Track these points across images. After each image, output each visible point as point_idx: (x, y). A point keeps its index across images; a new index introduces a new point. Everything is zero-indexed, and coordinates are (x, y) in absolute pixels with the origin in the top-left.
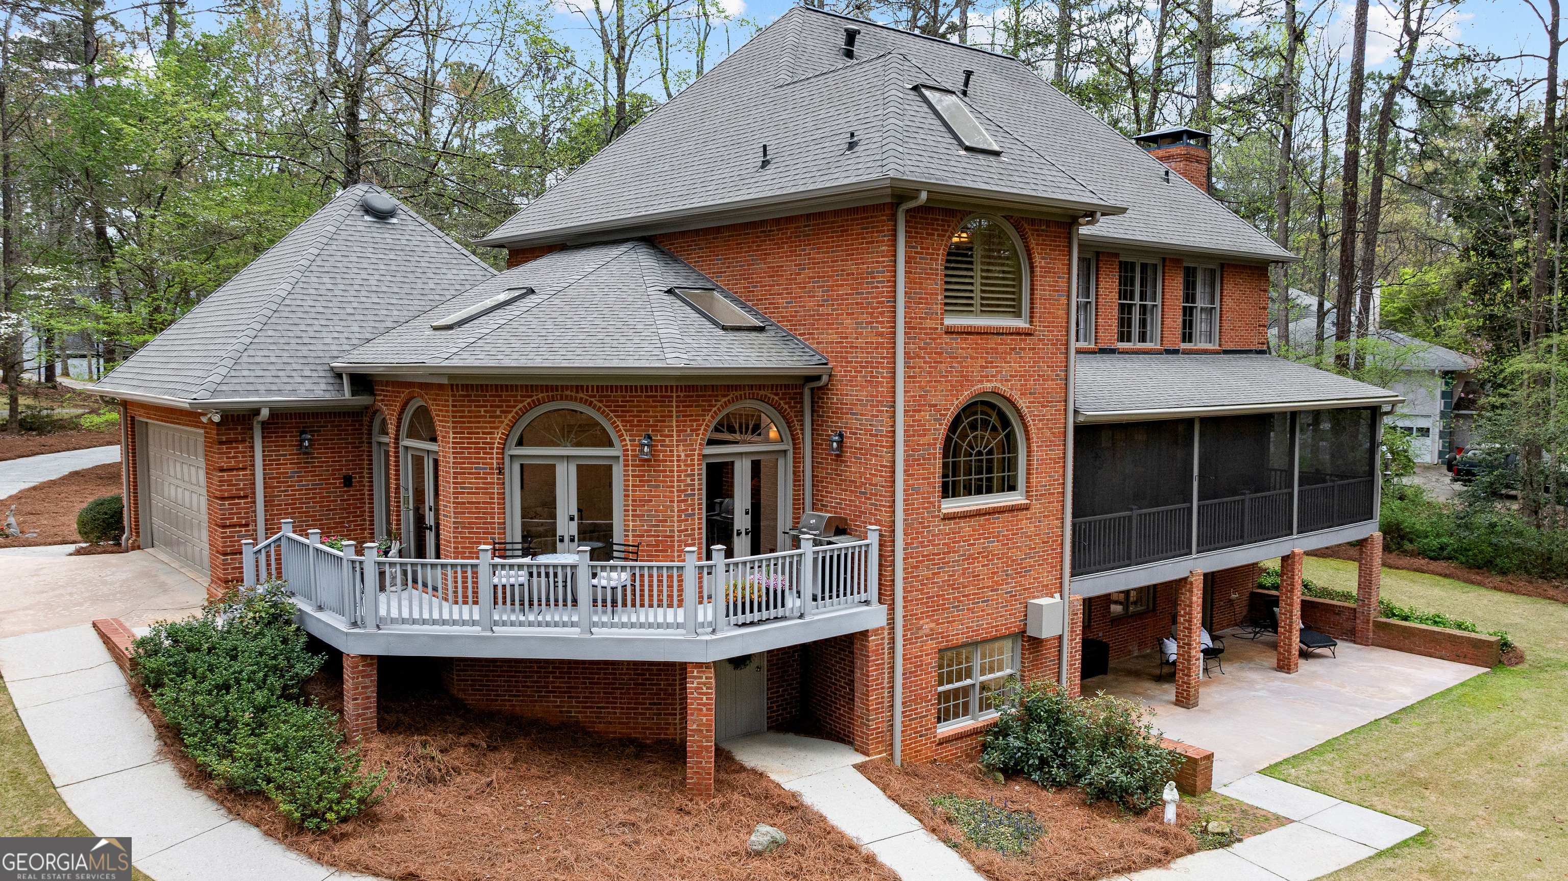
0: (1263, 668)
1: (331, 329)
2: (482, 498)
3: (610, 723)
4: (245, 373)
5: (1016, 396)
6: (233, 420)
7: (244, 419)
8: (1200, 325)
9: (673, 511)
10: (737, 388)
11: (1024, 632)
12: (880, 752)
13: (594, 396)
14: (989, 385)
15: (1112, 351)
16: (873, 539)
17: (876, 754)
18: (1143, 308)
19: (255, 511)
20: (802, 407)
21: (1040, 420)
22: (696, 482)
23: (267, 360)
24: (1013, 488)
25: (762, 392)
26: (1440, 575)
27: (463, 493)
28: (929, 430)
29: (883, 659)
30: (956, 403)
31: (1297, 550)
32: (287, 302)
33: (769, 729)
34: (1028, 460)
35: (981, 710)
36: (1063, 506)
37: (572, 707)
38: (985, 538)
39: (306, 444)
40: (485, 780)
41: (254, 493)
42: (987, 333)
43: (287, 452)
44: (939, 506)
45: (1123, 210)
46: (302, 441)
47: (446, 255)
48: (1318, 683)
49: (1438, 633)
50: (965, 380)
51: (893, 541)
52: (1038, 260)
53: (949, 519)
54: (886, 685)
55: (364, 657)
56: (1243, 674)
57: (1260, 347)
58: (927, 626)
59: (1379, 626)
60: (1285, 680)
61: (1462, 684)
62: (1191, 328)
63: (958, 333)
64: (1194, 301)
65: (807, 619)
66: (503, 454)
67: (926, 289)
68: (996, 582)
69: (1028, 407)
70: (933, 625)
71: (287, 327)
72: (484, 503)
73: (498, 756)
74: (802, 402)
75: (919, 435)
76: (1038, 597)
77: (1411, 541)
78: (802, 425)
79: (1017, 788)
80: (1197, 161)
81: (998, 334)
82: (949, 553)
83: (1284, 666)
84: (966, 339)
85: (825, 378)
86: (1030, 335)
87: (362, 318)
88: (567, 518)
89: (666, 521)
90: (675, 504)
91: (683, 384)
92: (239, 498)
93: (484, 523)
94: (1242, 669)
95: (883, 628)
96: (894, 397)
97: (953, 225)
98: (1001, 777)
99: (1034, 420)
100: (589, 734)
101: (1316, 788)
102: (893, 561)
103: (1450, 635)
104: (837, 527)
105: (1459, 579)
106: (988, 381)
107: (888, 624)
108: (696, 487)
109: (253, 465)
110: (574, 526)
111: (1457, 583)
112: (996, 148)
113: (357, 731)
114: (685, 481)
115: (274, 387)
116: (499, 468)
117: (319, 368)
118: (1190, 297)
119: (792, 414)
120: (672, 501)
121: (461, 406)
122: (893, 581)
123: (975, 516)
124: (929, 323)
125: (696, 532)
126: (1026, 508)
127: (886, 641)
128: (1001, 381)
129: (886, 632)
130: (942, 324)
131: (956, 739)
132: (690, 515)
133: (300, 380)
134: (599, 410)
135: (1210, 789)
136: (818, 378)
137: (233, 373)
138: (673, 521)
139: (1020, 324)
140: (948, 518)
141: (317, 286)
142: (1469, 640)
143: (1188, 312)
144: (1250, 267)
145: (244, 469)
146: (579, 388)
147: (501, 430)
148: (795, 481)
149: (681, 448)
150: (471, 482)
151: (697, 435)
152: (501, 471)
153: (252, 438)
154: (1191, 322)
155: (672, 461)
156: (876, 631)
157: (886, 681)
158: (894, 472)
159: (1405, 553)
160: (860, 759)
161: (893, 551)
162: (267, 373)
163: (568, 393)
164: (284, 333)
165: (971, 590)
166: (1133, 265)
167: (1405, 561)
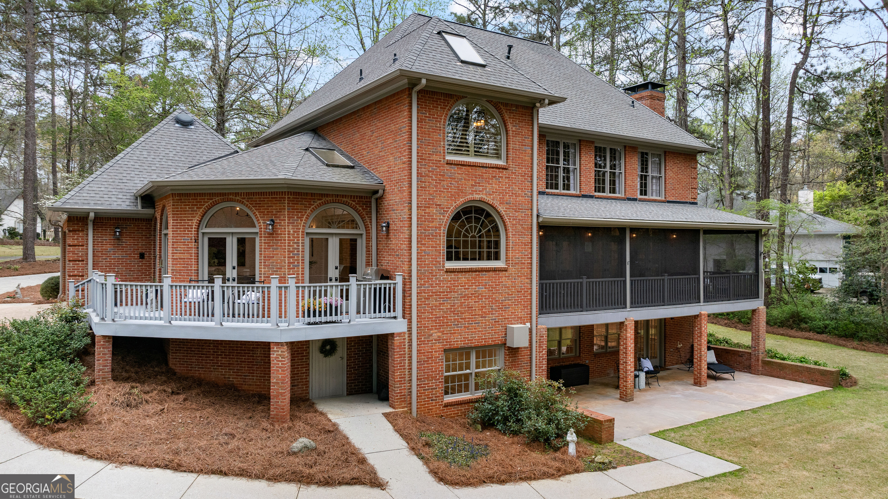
0: (687, 384)
1: (141, 176)
2: (186, 256)
3: (250, 385)
4: (84, 195)
5: (496, 204)
6: (77, 219)
7: (83, 219)
8: (652, 186)
9: (285, 263)
10: (327, 195)
11: (505, 344)
12: (403, 408)
13: (244, 198)
14: (477, 196)
15: (592, 197)
16: (399, 280)
17: (400, 408)
18: (613, 174)
19: (87, 269)
20: (371, 209)
21: (514, 219)
22: (300, 247)
23: (100, 189)
24: (497, 258)
25: (344, 199)
26: (820, 341)
27: (177, 253)
28: (436, 219)
29: (404, 351)
30: (454, 205)
31: (703, 312)
32: (119, 162)
33: (348, 395)
34: (507, 243)
35: (476, 390)
36: (531, 271)
37: (231, 375)
38: (476, 286)
39: (118, 234)
40: (161, 407)
41: (87, 259)
42: (475, 166)
43: (107, 239)
44: (444, 264)
45: (563, 99)
46: (116, 232)
47: (217, 144)
48: (716, 392)
49: (800, 366)
50: (460, 192)
51: (411, 282)
52: (510, 126)
53: (451, 272)
54: (407, 367)
55: (104, 337)
56: (672, 387)
57: (693, 201)
58: (436, 335)
59: (765, 363)
60: (696, 390)
61: (809, 395)
62: (646, 187)
63: (455, 164)
64: (647, 172)
65: (351, 323)
66: (198, 231)
67: (432, 138)
68: (485, 312)
69: (505, 211)
70: (440, 334)
71: (115, 174)
72: (187, 259)
73: (176, 397)
74: (371, 207)
75: (428, 222)
76: (515, 324)
77: (806, 323)
78: (371, 220)
79: (488, 433)
80: (658, 100)
81: (483, 167)
82: (451, 292)
83: (698, 383)
84: (461, 168)
85: (381, 192)
86: (506, 169)
87: (160, 172)
88: (231, 268)
89: (281, 268)
90: (286, 259)
91: (292, 191)
92: (79, 261)
93: (187, 270)
94: (673, 384)
95: (404, 333)
96: (411, 198)
97: (451, 103)
98: (479, 427)
99: (509, 219)
100: (238, 391)
101: (682, 444)
102: (411, 294)
103: (807, 368)
104: (382, 275)
105: (832, 343)
106: (476, 194)
107: (408, 331)
108: (300, 250)
109: (87, 244)
110: (235, 272)
111: (829, 345)
112: (482, 62)
113: (99, 378)
114: (293, 246)
115: (99, 202)
116: (195, 239)
117: (128, 194)
118: (644, 168)
119: (364, 213)
120: (285, 257)
121: (177, 205)
122: (411, 305)
123: (469, 271)
124: (434, 157)
125: (300, 275)
126: (505, 270)
127: (407, 341)
128: (486, 194)
129: (407, 336)
130: (444, 159)
131: (458, 405)
132: (296, 266)
133: (115, 200)
134: (247, 206)
135: (612, 441)
136: (376, 192)
137: (77, 194)
138: (285, 269)
139: (501, 163)
140: (449, 271)
141: (139, 156)
142: (819, 371)
143: (644, 178)
144: (684, 154)
145: (82, 246)
146: (237, 194)
147: (197, 218)
148: (367, 251)
149: (291, 227)
150: (181, 247)
151: (302, 220)
152: (196, 241)
153: (87, 229)
154: (646, 184)
155: (285, 234)
156: (399, 334)
157: (407, 364)
158: (411, 241)
159: (802, 330)
160: (389, 410)
161: (411, 288)
162: (97, 196)
163: (231, 197)
164: (113, 177)
165: (466, 315)
166: (605, 149)
167: (800, 334)
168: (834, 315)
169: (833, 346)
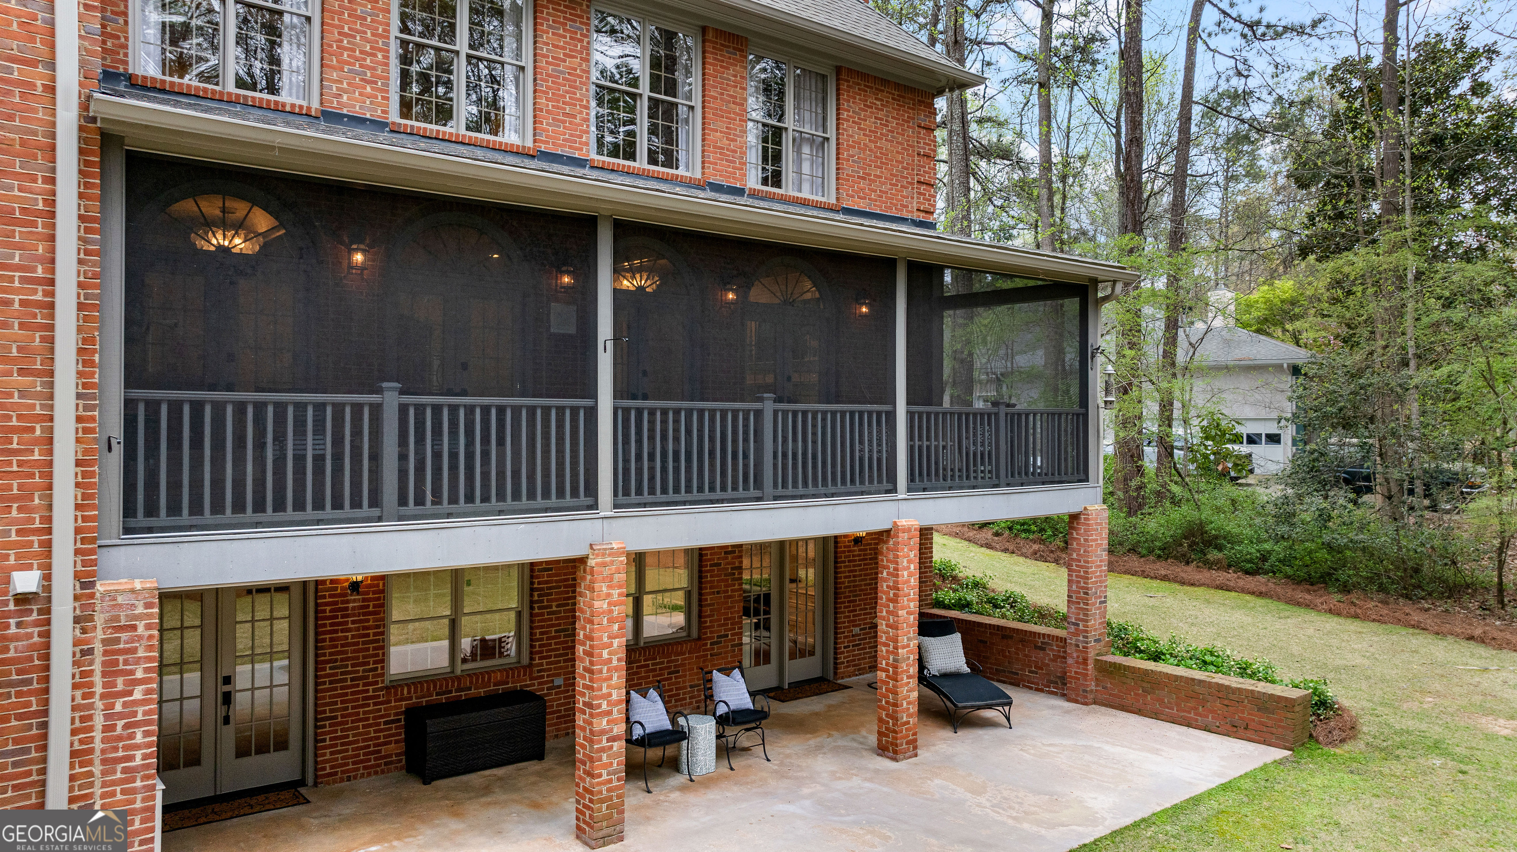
0: (861, 748)
8: (798, 162)
18: (665, 108)
31: (904, 522)
49: (1204, 683)
57: (922, 217)
64: (782, 119)
83: (888, 746)
103: (1220, 687)
143: (772, 135)
144: (898, 86)
154: (778, 154)
167: (1206, 575)
168: (1284, 529)
169: (1282, 606)
